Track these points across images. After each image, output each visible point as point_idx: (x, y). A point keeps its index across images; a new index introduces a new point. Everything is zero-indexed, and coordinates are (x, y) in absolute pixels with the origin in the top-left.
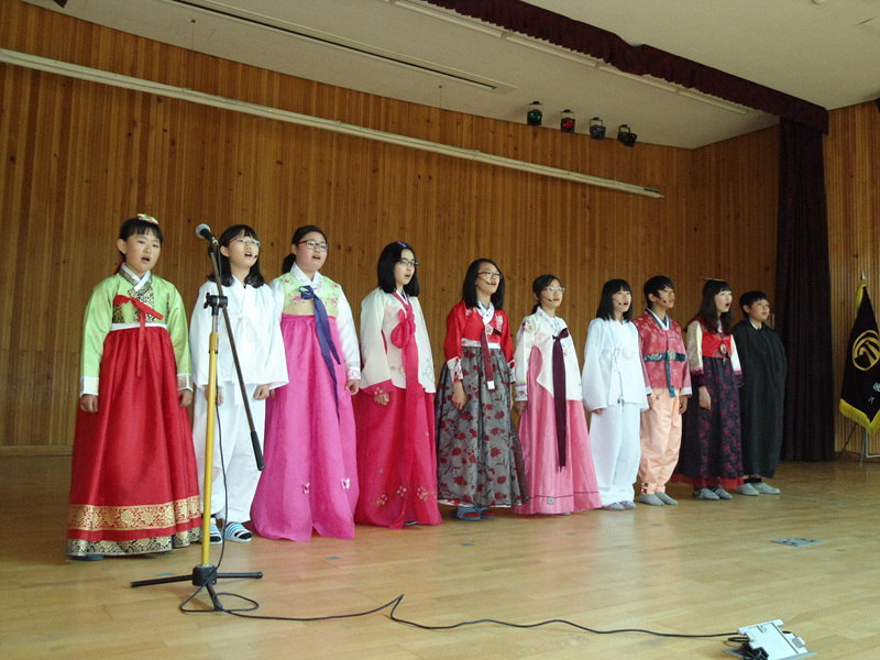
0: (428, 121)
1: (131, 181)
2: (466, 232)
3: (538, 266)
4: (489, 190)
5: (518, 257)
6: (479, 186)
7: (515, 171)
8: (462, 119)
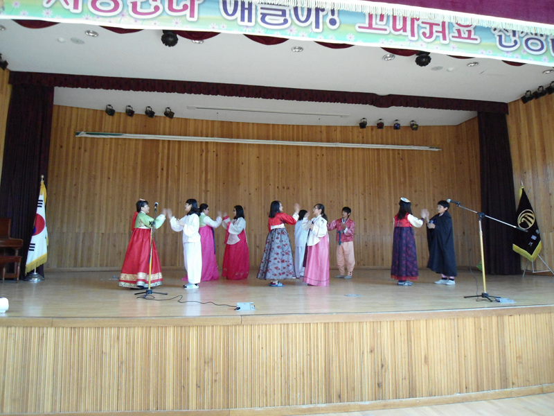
0: (321, 132)
2: (341, 176)
3: (377, 188)
4: (351, 157)
5: (367, 185)
6: (346, 155)
7: (363, 149)
8: (336, 129)
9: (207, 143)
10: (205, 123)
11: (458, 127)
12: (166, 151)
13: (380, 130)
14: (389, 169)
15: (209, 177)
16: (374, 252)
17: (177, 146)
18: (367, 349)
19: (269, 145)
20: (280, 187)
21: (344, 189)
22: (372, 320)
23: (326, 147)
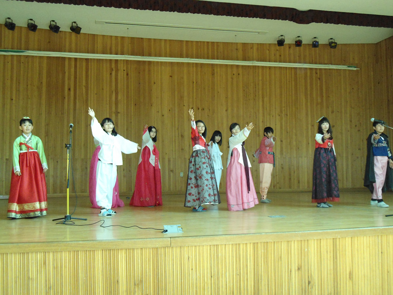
0: (237, 49)
1: (112, 92)
2: (257, 96)
3: (294, 109)
4: (268, 77)
5: (283, 105)
6: (263, 75)
7: (280, 68)
8: (253, 46)
9: (116, 61)
10: (114, 39)
11: (377, 45)
12: (73, 70)
13: (298, 48)
14: (306, 89)
15: (119, 98)
16: (290, 175)
17: (84, 64)
18: (294, 267)
19: (183, 63)
20: (195, 108)
21: (261, 111)
22: (299, 239)
23: (242, 66)
